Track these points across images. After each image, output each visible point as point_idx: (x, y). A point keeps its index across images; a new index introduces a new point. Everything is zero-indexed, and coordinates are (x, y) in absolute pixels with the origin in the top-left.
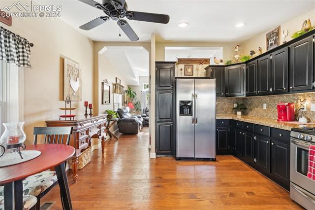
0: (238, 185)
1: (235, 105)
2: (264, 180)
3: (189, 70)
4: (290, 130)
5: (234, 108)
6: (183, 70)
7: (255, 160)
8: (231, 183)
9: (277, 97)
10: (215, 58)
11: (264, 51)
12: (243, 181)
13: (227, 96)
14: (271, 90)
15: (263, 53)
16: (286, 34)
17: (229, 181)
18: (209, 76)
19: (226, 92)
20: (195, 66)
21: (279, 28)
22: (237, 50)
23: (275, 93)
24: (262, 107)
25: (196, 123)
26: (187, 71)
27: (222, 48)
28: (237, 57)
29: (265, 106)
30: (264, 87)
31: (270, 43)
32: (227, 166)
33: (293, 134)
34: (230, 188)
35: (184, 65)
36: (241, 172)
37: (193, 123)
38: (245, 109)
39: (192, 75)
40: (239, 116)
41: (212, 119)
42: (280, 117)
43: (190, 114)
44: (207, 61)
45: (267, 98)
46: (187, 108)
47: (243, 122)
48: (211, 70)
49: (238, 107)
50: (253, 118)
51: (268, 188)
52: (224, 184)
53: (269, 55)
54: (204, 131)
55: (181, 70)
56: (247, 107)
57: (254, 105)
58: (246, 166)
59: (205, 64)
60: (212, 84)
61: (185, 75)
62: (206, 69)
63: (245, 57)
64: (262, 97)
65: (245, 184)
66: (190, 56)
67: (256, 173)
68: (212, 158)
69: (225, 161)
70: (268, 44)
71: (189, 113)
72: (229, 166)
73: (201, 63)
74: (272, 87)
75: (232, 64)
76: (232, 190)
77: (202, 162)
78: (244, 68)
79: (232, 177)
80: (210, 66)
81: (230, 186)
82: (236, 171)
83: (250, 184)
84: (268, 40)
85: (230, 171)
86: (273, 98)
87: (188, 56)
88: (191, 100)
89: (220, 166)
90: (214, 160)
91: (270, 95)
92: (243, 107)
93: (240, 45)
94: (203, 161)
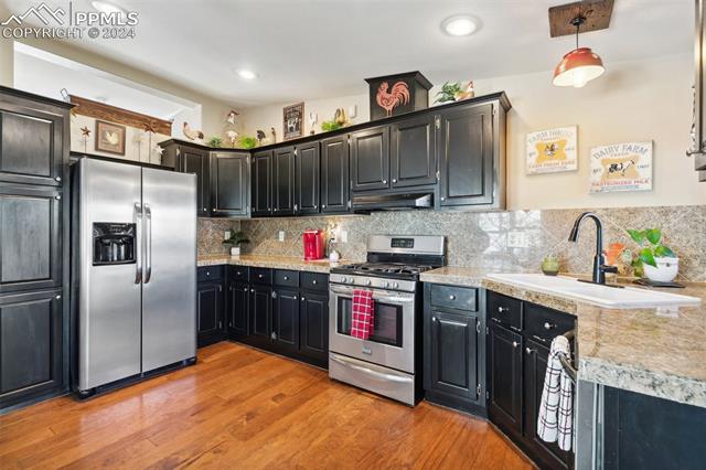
0: (255, 393)
1: (227, 235)
2: (291, 366)
3: (113, 139)
4: (328, 272)
5: (225, 242)
6: (92, 134)
7: (273, 336)
8: (242, 394)
9: (299, 221)
10: (185, 124)
11: (280, 139)
12: (262, 381)
13: (213, 215)
14: (295, 207)
15: (278, 142)
16: (314, 120)
17: (237, 393)
18: (173, 166)
19: (212, 206)
20: (131, 131)
21: (302, 105)
22: (231, 120)
23: (301, 214)
24: (278, 238)
25: (147, 281)
26: (104, 138)
27: (200, 106)
28: (233, 137)
29: (282, 234)
30: (284, 203)
31: (289, 126)
32: (223, 365)
33: (334, 278)
34: (244, 404)
35: (94, 119)
36: (251, 366)
37: (137, 282)
38: (247, 241)
39: (123, 154)
40: (235, 256)
41: (189, 268)
42: (307, 255)
43: (130, 257)
44: (163, 126)
45: (285, 221)
46: (117, 242)
47: (251, 268)
48: (178, 152)
49: (232, 238)
50: (261, 258)
51: (299, 376)
52: (230, 402)
53: (292, 147)
54: (169, 299)
55: (87, 132)
56: (250, 238)
57: (262, 234)
58: (257, 353)
59: (160, 132)
60: (187, 184)
61: (97, 149)
62: (162, 145)
63: (248, 141)
64: (277, 220)
65: (265, 386)
66: (105, 99)
67: (275, 358)
68: (188, 360)
69: (215, 357)
70: (286, 126)
71: (127, 257)
72: (226, 365)
73: (148, 129)
74: (297, 203)
75: (222, 147)
76: (247, 406)
77: (164, 378)
78: (248, 160)
79: (240, 382)
80: (176, 141)
81: (243, 401)
82: (243, 369)
83: (274, 382)
84: (286, 121)
85: (232, 373)
86: (295, 222)
87: (99, 98)
88: (131, 222)
89: (208, 370)
90: (191, 363)
91: (293, 216)
92: (242, 239)
93: (237, 111)
94: (166, 373)
